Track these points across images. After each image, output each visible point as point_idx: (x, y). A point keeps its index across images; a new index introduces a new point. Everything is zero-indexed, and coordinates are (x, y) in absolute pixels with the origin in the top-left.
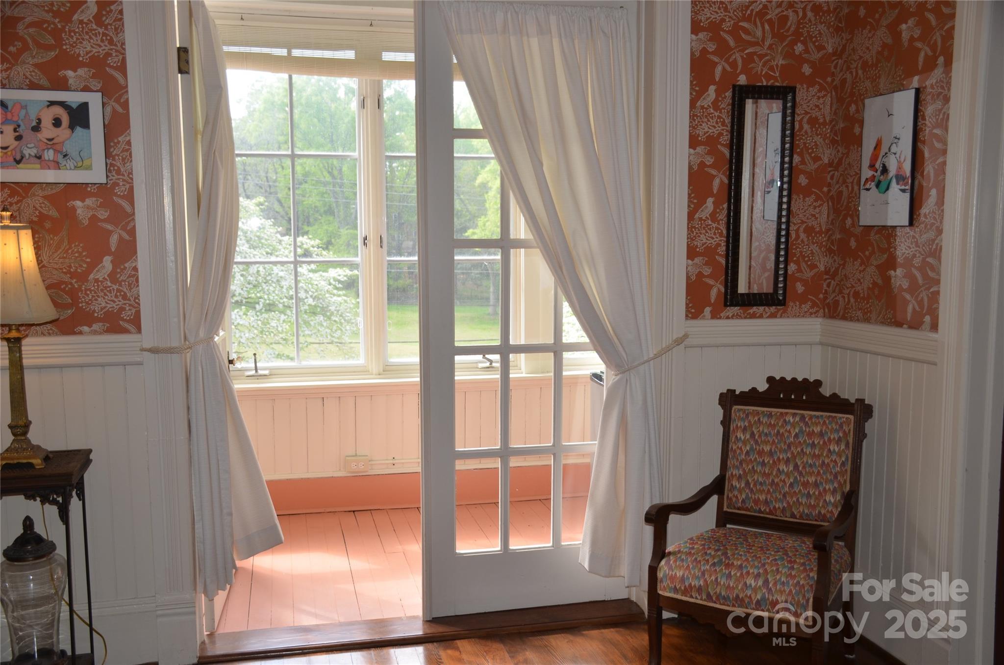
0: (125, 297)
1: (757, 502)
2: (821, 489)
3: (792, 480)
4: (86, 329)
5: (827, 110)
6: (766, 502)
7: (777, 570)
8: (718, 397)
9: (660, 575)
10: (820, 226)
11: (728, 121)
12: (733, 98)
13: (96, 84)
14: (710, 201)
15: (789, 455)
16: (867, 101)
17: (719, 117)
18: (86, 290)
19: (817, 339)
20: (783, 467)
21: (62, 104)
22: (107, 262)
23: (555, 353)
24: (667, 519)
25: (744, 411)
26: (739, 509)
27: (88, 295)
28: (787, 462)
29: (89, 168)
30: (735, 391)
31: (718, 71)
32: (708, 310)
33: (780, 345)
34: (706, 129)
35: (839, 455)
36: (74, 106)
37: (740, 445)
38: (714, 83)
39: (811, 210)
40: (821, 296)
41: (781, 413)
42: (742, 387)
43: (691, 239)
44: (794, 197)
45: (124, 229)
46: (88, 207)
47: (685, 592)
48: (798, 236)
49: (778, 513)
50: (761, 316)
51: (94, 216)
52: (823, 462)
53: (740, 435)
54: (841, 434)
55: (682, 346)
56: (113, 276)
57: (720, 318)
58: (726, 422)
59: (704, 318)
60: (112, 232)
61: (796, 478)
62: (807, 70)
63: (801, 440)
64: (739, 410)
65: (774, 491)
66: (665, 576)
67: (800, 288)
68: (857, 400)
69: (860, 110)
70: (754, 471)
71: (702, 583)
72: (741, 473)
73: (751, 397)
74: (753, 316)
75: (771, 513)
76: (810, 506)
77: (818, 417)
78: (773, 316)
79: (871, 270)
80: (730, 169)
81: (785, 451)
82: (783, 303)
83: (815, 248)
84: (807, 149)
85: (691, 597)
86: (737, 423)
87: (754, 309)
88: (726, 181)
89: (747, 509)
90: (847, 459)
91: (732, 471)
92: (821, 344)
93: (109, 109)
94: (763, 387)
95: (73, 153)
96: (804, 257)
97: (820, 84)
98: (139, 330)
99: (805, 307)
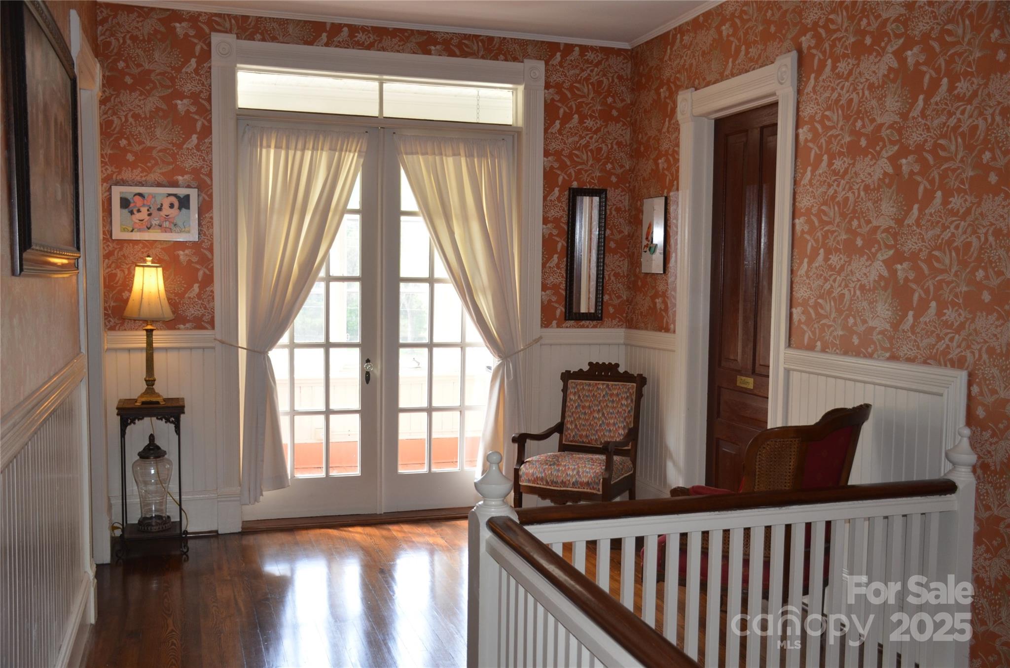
0: (205, 308)
1: (581, 436)
2: (617, 426)
3: (601, 422)
4: (182, 326)
5: (626, 203)
6: (587, 436)
7: (585, 466)
8: (560, 375)
9: (521, 473)
10: (623, 273)
11: (566, 209)
12: (569, 195)
13: (194, 184)
14: (556, 257)
15: (599, 408)
16: (644, 200)
17: (561, 207)
18: (183, 303)
19: (622, 341)
20: (596, 415)
21: (175, 195)
22: (196, 287)
23: (462, 348)
24: (526, 442)
25: (575, 383)
26: (571, 442)
27: (184, 306)
28: (599, 411)
29: (189, 232)
30: (570, 371)
31: (560, 179)
32: (554, 322)
33: (600, 345)
34: (553, 213)
35: (627, 406)
36: (182, 197)
37: (572, 403)
38: (558, 186)
39: (617, 263)
40: (625, 315)
41: (596, 384)
42: (574, 369)
43: (544, 279)
44: (607, 254)
45: (206, 267)
46: (187, 255)
47: (535, 481)
48: (610, 278)
49: (594, 442)
50: (587, 327)
51: (189, 260)
52: (618, 411)
53: (572, 397)
54: (628, 394)
55: (539, 343)
56: (199, 296)
57: (562, 327)
58: (565, 390)
59: (552, 327)
60: (200, 269)
61: (603, 421)
62: (614, 179)
63: (606, 398)
64: (572, 382)
65: (591, 429)
66: (523, 473)
67: (611, 310)
68: (638, 375)
69: (642, 205)
70: (579, 418)
71: (543, 475)
72: (573, 419)
73: (580, 375)
74: (583, 327)
75: (589, 443)
76: (611, 437)
77: (616, 385)
78: (595, 327)
79: (648, 299)
80: (568, 238)
81: (597, 406)
82: (601, 319)
83: (620, 286)
84: (615, 226)
85: (538, 484)
86: (571, 390)
87: (583, 322)
88: (565, 245)
89: (575, 442)
90: (632, 409)
91: (568, 419)
92: (625, 344)
93: (201, 198)
94: (586, 368)
95: (180, 223)
96: (613, 291)
97: (622, 188)
98: (213, 328)
99: (615, 322)
